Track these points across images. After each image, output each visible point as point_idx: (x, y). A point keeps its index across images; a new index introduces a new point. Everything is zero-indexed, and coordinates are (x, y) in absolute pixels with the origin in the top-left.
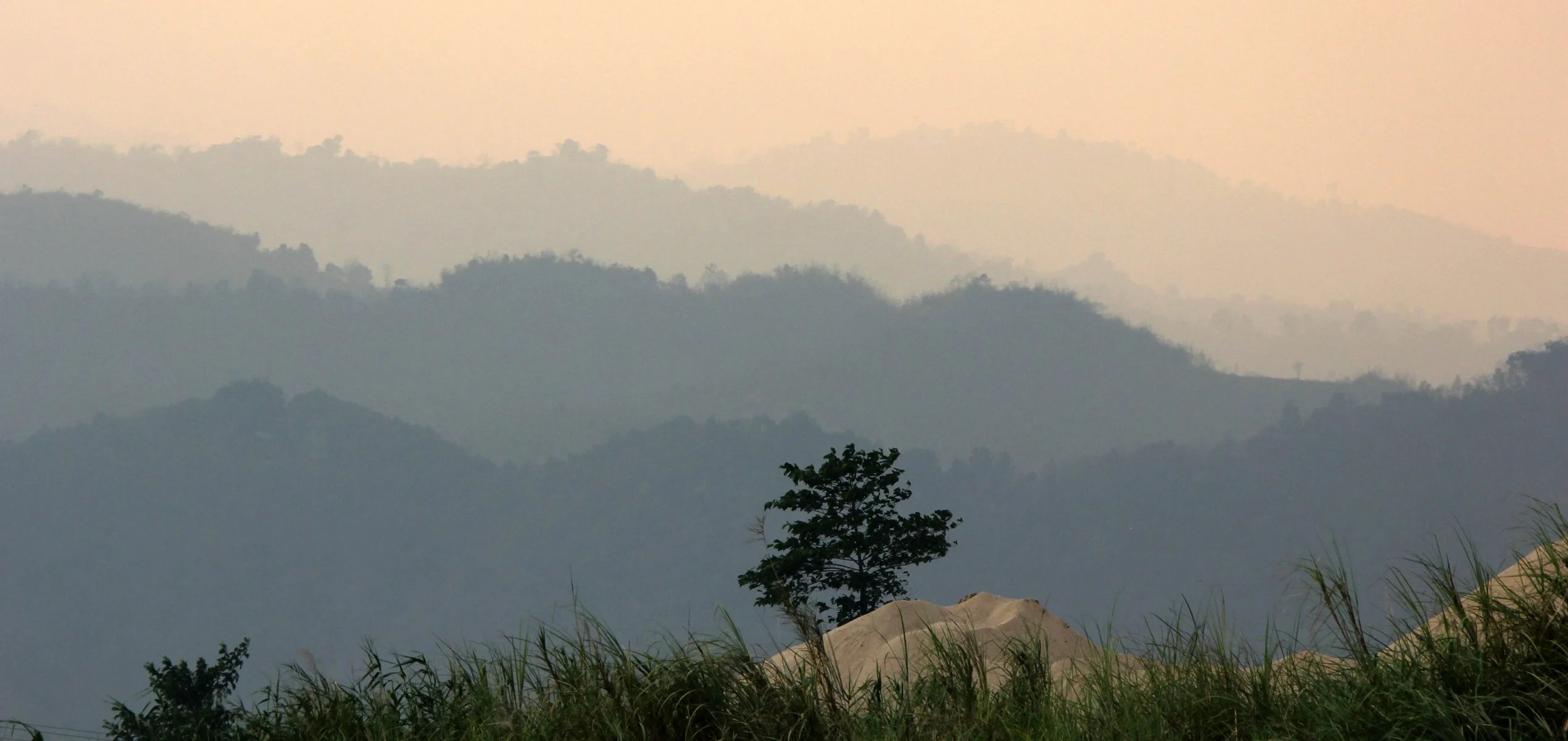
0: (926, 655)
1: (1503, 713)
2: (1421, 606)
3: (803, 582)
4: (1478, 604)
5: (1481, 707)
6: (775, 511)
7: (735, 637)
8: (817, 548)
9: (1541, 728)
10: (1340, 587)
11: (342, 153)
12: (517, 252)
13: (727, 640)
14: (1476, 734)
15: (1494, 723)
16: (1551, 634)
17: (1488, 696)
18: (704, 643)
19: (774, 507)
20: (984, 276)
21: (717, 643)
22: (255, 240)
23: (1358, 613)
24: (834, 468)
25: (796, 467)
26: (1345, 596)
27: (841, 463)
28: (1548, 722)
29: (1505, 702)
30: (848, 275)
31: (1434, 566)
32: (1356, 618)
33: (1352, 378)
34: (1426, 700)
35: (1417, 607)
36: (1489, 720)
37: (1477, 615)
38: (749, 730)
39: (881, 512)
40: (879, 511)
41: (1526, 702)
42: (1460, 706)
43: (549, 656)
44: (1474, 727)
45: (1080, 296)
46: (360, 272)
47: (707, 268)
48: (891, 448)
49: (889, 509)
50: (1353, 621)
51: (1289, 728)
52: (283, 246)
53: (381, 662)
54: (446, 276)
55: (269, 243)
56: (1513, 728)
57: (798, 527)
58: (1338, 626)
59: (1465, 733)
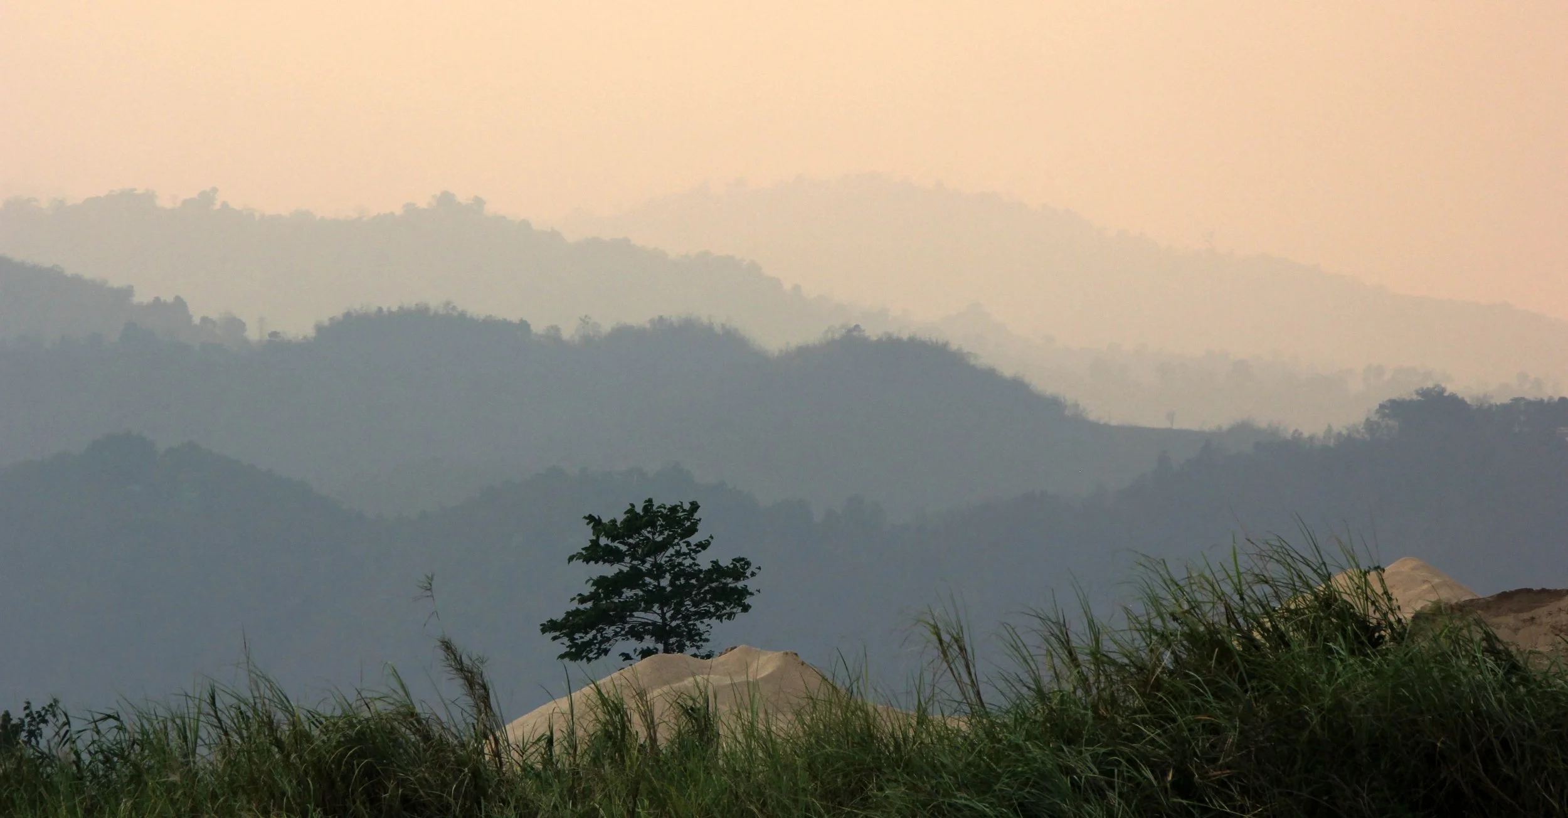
0: (591, 709)
1: (1109, 763)
2: (1033, 660)
3: (606, 635)
4: (1089, 658)
5: (1089, 759)
6: (579, 563)
7: (401, 692)
8: (619, 601)
9: (1145, 778)
10: (957, 641)
11: (217, 205)
12: (391, 303)
13: (395, 696)
14: (1082, 785)
15: (1101, 773)
16: (1158, 685)
17: (1095, 747)
18: (373, 699)
19: (576, 559)
20: (857, 327)
21: (385, 699)
22: (128, 292)
23: (974, 666)
24: (635, 522)
25: (600, 520)
26: (962, 649)
27: (642, 517)
28: (1153, 772)
29: (1112, 753)
30: (723, 326)
31: (1050, 620)
32: (972, 670)
33: (1225, 427)
34: (1036, 752)
35: (1028, 661)
36: (1096, 770)
37: (1088, 668)
38: (415, 785)
39: (683, 565)
40: (680, 564)
41: (1132, 753)
42: (1068, 757)
43: (219, 713)
44: (1080, 778)
45: (954, 347)
46: (235, 325)
47: (581, 319)
48: (691, 501)
49: (691, 561)
50: (970, 674)
51: (902, 780)
52: (157, 299)
53: (71, 719)
54: (319, 328)
55: (143, 296)
56: (1118, 779)
57: (601, 582)
58: (954, 679)
59: (1071, 783)
